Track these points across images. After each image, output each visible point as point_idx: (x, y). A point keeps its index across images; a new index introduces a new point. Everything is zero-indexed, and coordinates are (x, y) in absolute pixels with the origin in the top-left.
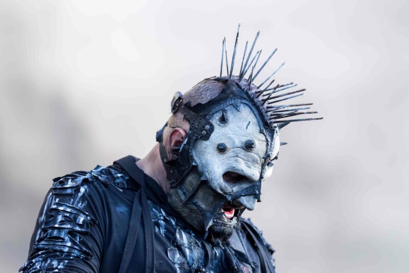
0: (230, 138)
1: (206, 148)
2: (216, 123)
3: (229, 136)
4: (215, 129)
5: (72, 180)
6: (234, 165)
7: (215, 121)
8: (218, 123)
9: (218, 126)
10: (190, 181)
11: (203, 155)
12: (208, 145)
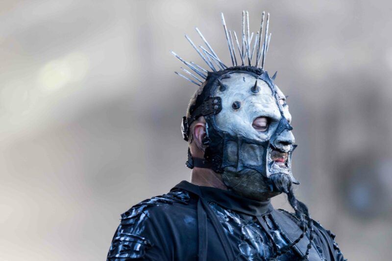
0: (237, 94)
1: (225, 117)
2: (220, 94)
3: (235, 94)
4: (222, 98)
5: (136, 209)
6: (254, 110)
7: (218, 94)
8: (221, 92)
9: (223, 95)
10: (231, 152)
11: (226, 123)
12: (224, 113)
